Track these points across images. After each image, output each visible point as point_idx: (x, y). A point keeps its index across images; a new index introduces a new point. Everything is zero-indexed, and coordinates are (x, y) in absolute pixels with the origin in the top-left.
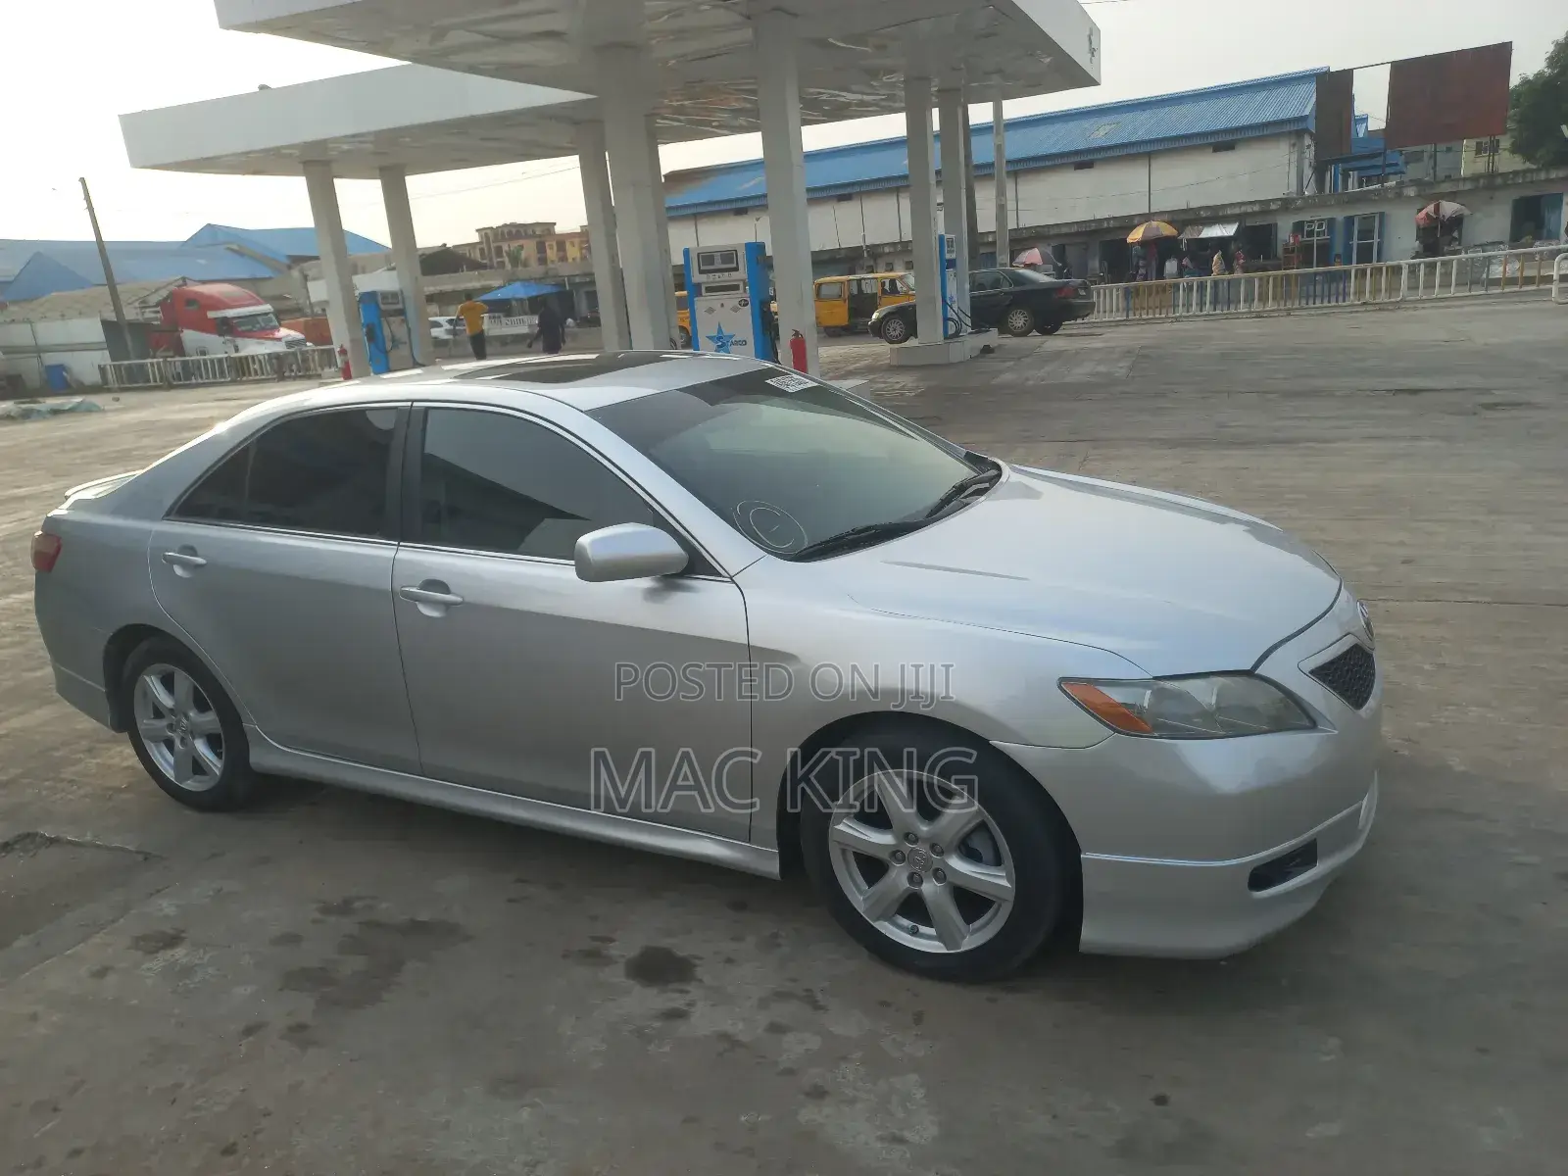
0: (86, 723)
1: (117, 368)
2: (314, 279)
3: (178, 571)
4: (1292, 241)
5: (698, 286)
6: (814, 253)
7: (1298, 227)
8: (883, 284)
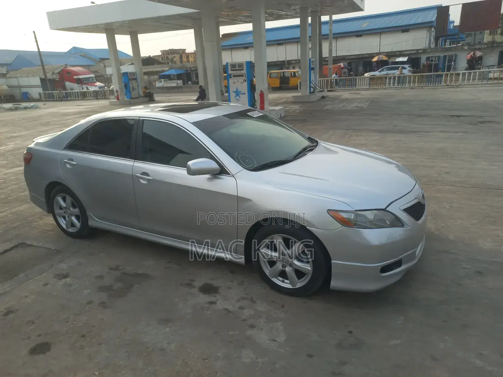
0: (38, 210)
1: (45, 94)
2: (108, 67)
3: (68, 166)
4: (425, 63)
5: (230, 75)
6: (268, 63)
7: (428, 59)
8: (291, 74)
